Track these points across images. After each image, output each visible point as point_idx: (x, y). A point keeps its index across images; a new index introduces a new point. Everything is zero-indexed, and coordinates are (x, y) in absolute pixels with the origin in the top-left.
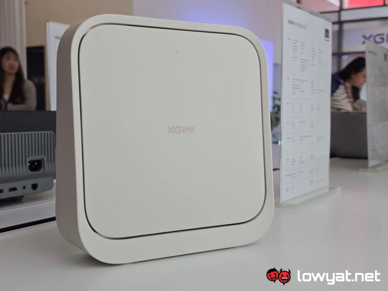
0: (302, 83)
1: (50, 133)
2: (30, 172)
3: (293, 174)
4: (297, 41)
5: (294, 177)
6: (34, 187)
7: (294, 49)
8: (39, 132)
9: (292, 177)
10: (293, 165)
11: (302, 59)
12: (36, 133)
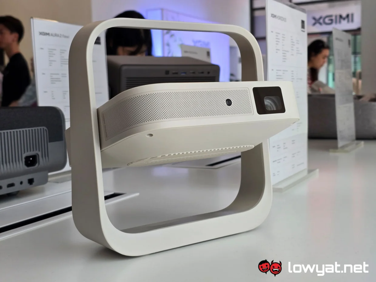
0: (284, 73)
1: (43, 129)
2: (26, 168)
3: (278, 160)
4: (279, 33)
5: (280, 162)
6: (31, 181)
7: (277, 41)
8: (33, 129)
9: (278, 163)
10: (278, 151)
11: (283, 51)
12: (30, 129)
